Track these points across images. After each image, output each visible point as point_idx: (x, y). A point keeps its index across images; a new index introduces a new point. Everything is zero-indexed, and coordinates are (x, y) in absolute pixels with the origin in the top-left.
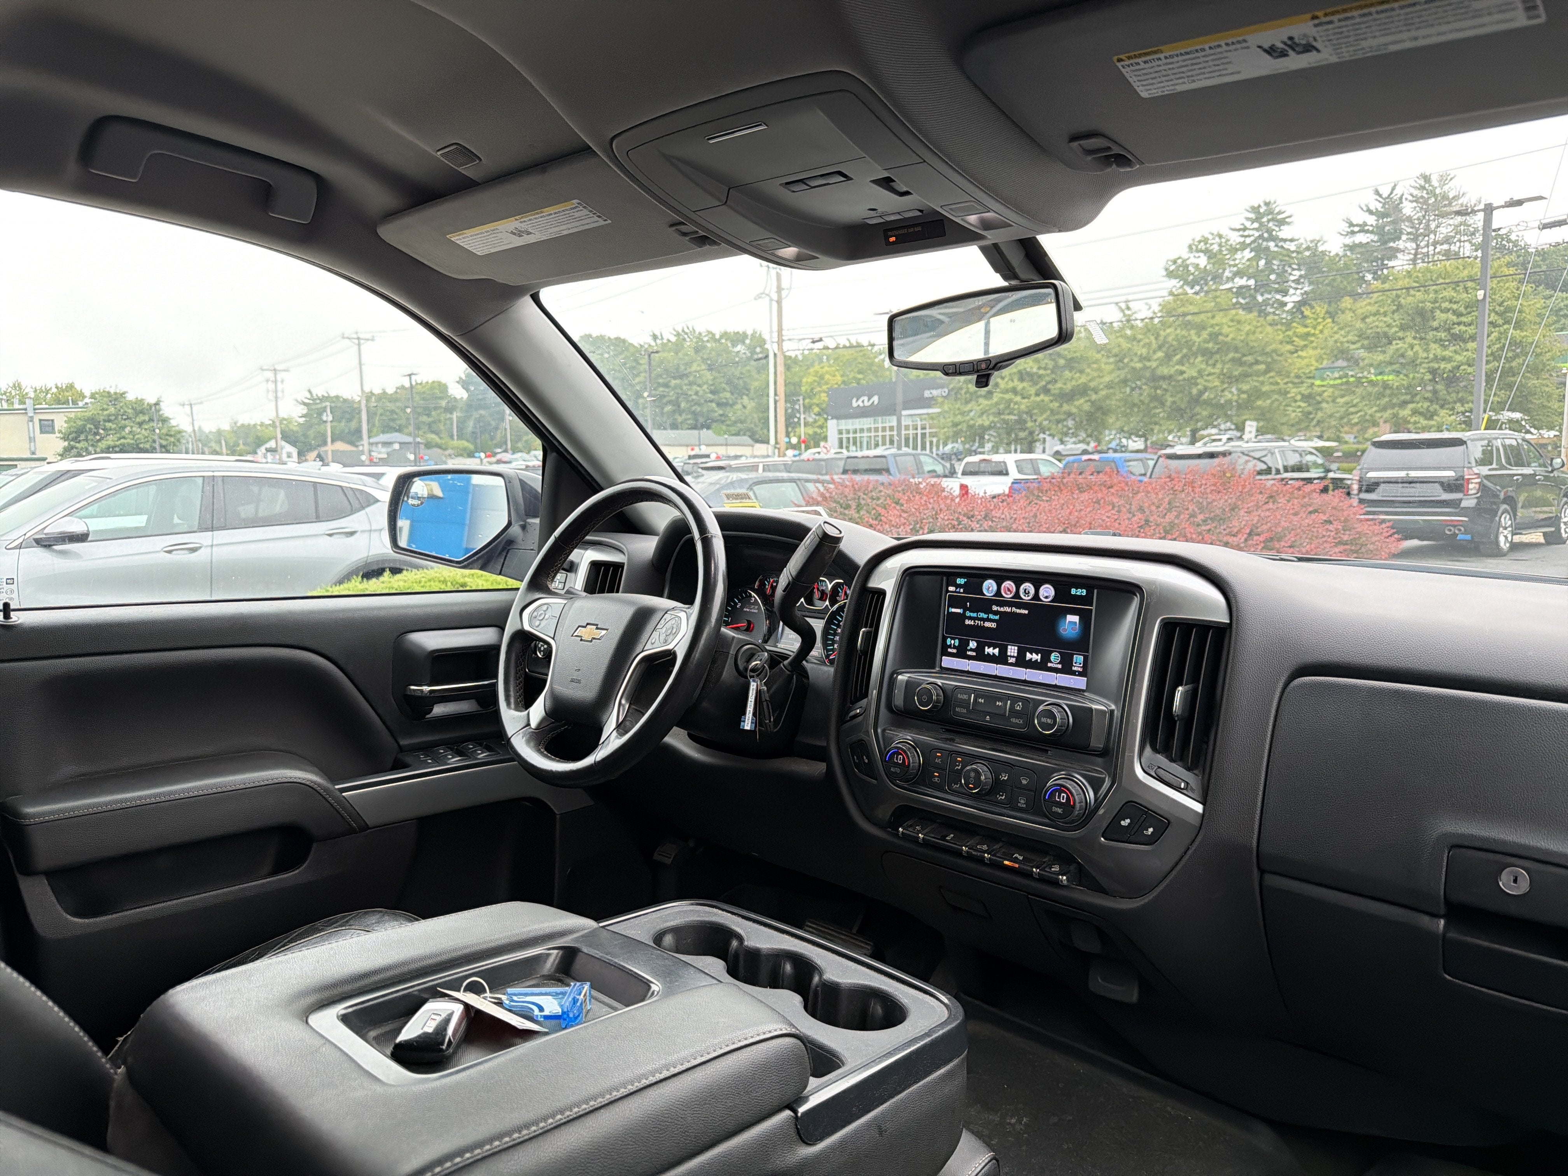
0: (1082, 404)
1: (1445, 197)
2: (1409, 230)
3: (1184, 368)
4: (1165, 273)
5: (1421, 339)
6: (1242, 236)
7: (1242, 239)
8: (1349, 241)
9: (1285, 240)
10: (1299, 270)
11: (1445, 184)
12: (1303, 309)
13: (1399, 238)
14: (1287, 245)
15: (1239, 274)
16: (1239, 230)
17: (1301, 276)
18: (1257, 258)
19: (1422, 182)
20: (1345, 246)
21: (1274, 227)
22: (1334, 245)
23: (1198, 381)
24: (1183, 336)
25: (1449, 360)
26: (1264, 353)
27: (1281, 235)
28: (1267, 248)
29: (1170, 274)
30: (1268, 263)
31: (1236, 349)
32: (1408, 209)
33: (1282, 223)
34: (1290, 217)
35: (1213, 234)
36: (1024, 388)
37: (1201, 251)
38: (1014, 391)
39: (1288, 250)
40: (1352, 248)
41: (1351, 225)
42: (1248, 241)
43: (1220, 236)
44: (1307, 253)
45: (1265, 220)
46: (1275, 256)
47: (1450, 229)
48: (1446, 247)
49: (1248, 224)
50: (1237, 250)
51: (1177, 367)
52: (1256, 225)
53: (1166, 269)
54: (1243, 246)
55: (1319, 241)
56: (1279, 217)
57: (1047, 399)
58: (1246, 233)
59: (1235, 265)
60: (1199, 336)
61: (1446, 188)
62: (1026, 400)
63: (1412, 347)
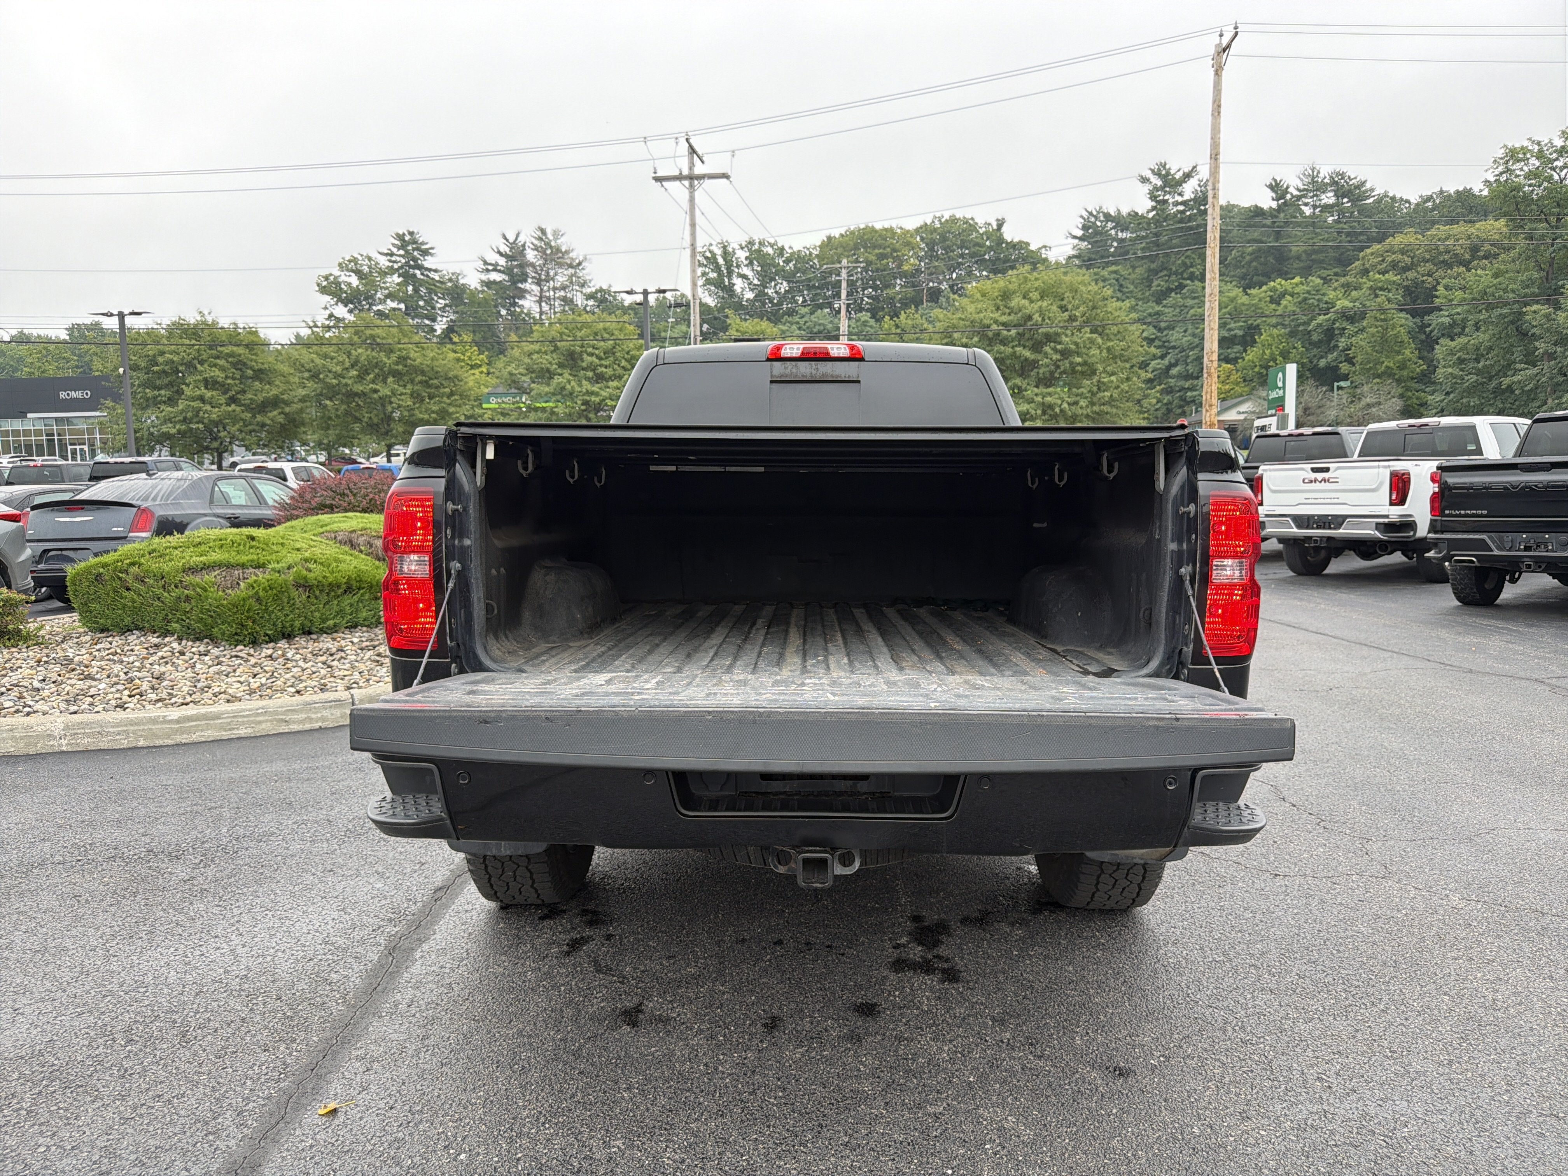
0: (274, 416)
1: (558, 250)
2: (533, 275)
3: (377, 387)
4: (317, 288)
5: (575, 376)
6: (390, 261)
7: (390, 264)
8: (484, 277)
9: (430, 270)
10: (444, 298)
11: (558, 239)
12: (452, 336)
13: (526, 281)
14: (432, 275)
15: (390, 296)
16: (386, 255)
17: (446, 305)
18: (405, 283)
19: (539, 233)
20: (482, 281)
21: (419, 256)
22: (473, 280)
23: (392, 400)
24: (373, 357)
25: (597, 394)
26: (447, 378)
27: (427, 264)
28: (414, 275)
29: (323, 290)
30: (416, 290)
31: (423, 373)
32: (531, 255)
33: (426, 253)
34: (432, 248)
35: (362, 255)
36: (213, 397)
37: (353, 271)
38: (202, 399)
39: (433, 279)
40: (489, 284)
41: (486, 263)
42: (396, 266)
43: (370, 259)
44: (450, 284)
45: (410, 248)
46: (421, 283)
47: (565, 279)
48: (562, 293)
49: (395, 250)
50: (386, 274)
51: (371, 385)
52: (402, 252)
53: (318, 285)
54: (391, 271)
55: (459, 274)
56: (424, 247)
57: (238, 409)
58: (393, 259)
59: (387, 288)
60: (389, 358)
61: (559, 241)
62: (217, 409)
63: (569, 382)
